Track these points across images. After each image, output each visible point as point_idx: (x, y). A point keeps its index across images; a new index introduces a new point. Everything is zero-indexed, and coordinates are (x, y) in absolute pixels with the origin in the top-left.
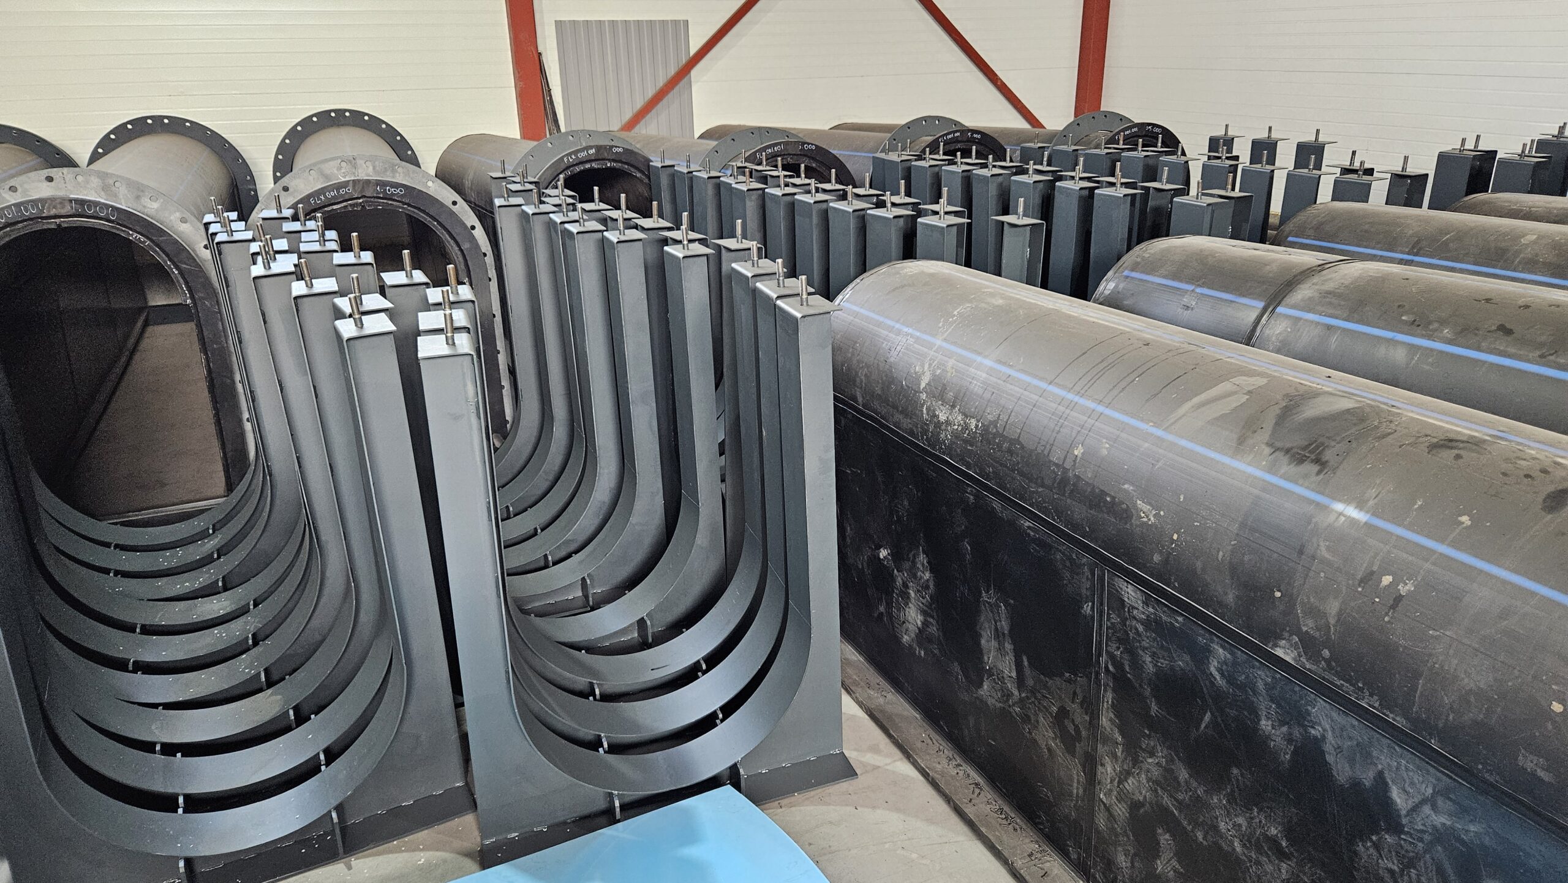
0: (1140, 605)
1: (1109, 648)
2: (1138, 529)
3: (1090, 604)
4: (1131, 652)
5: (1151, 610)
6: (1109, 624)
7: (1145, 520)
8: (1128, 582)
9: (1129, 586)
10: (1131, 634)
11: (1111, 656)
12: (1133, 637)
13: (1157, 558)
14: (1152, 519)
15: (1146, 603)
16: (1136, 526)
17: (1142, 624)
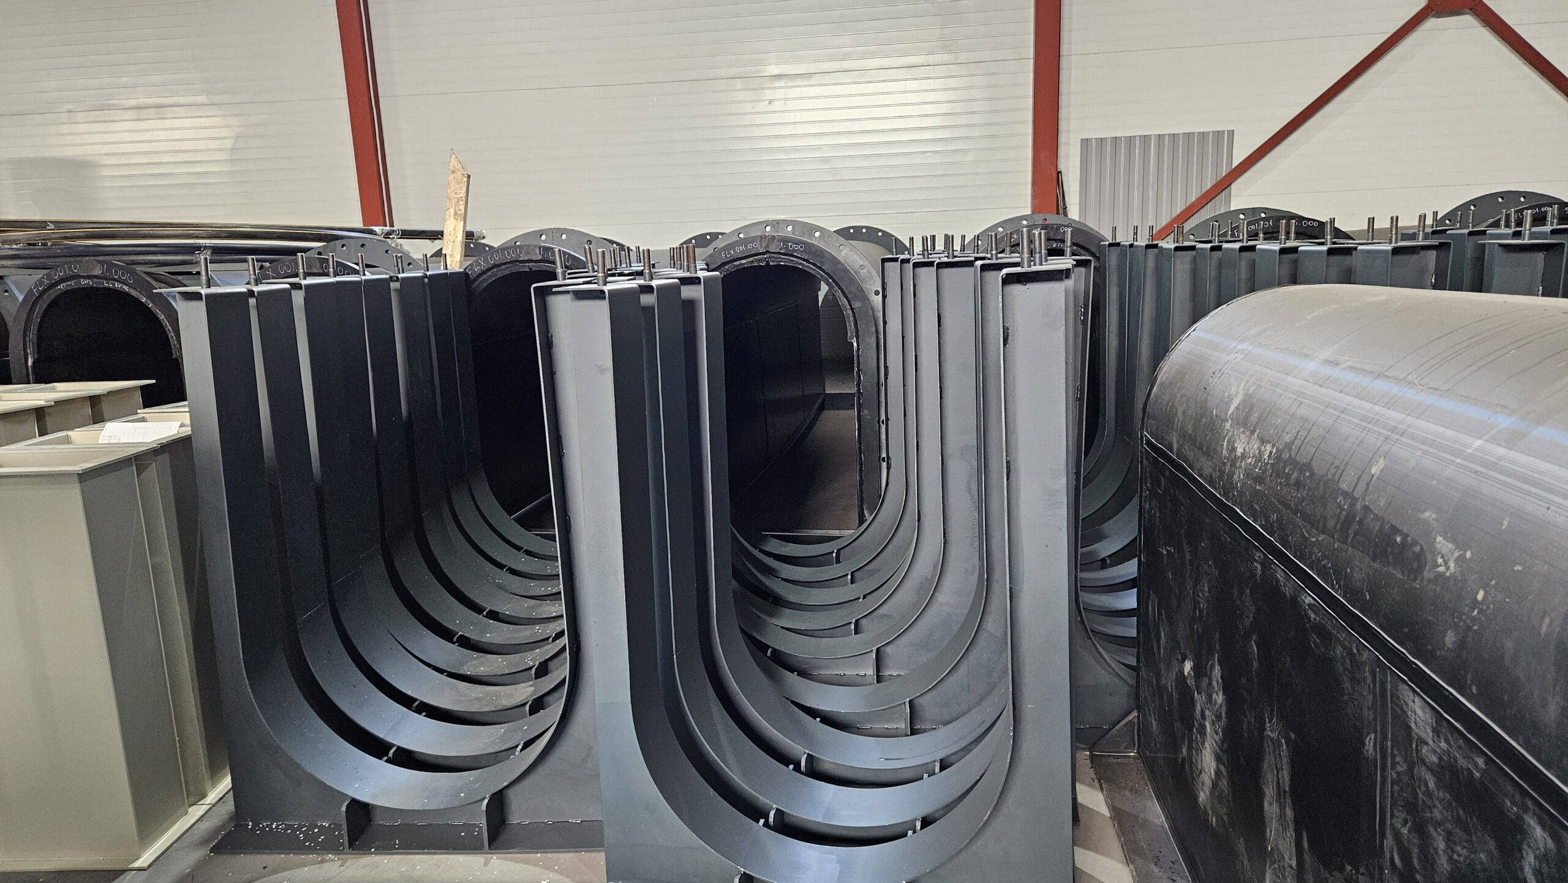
0: (1428, 735)
1: (1394, 821)
2: (1431, 587)
3: (1373, 736)
4: (1420, 828)
5: (1444, 745)
6: (1394, 775)
7: (1442, 569)
8: (1414, 691)
9: (1417, 699)
10: (1421, 795)
11: (1397, 836)
12: (1423, 801)
13: (1450, 639)
14: (1452, 565)
15: (1436, 732)
16: (1429, 580)
17: (1434, 775)
